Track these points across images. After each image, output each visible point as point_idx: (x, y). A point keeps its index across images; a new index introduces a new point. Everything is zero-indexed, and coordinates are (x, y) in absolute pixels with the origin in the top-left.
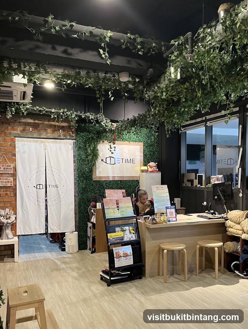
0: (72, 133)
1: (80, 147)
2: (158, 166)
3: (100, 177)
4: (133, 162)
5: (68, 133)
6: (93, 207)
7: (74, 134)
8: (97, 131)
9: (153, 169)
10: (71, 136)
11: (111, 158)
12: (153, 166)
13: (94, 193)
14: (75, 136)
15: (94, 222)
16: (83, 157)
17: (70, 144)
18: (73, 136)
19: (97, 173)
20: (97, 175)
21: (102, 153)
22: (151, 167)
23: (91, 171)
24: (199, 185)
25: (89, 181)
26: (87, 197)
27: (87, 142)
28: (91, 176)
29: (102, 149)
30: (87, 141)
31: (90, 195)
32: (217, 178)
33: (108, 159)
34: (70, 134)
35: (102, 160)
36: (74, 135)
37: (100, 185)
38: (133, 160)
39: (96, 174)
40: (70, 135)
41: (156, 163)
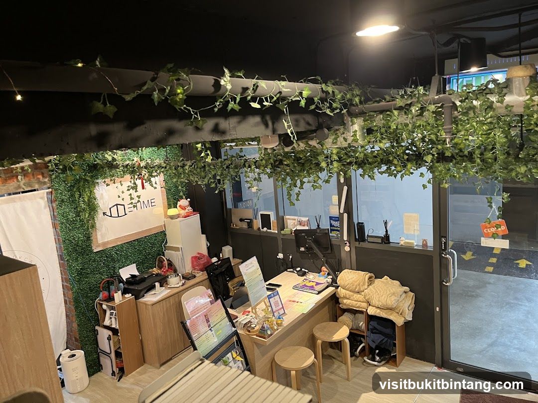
0: (43, 177)
1: (63, 201)
2: (191, 204)
3: (104, 244)
4: (153, 204)
5: (34, 178)
6: (105, 301)
7: (46, 178)
8: (88, 165)
9: (187, 211)
10: (42, 182)
11: (118, 206)
12: (184, 205)
13: (100, 274)
14: (49, 180)
15: (113, 326)
16: (72, 216)
17: (42, 198)
18: (45, 183)
19: (99, 237)
20: (100, 241)
21: (102, 201)
22: (183, 208)
23: (88, 238)
24: (265, 229)
25: (88, 255)
26: (89, 283)
27: (75, 189)
28: (90, 246)
29: (102, 194)
30: (74, 187)
31: (93, 279)
32: (299, 222)
33: (114, 210)
34: (39, 178)
35: (104, 214)
36: (46, 180)
37: (107, 257)
38: (152, 201)
39: (97, 241)
40: (39, 182)
41: (189, 200)
